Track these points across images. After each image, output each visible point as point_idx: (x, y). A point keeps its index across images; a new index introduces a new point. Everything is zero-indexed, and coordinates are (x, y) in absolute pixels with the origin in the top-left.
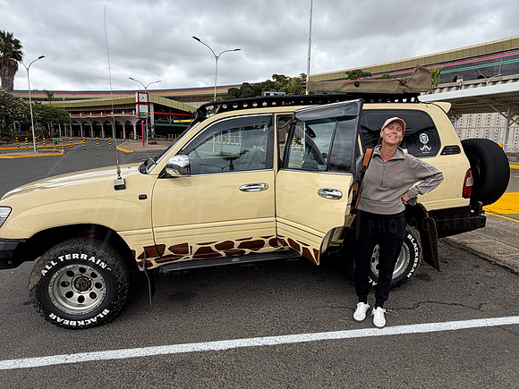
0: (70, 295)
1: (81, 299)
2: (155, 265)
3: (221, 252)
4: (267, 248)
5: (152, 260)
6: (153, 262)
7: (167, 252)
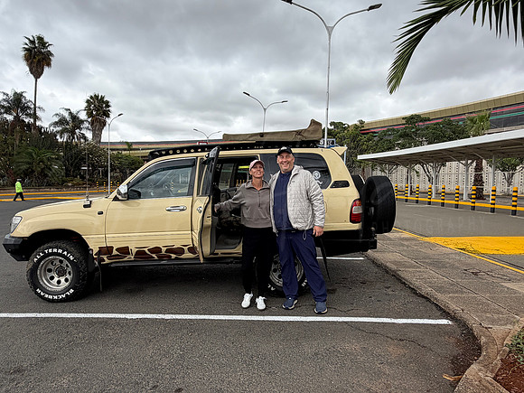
0: (52, 278)
1: (59, 282)
2: (107, 261)
3: (154, 255)
4: (187, 255)
5: (105, 257)
6: (105, 259)
7: (115, 252)
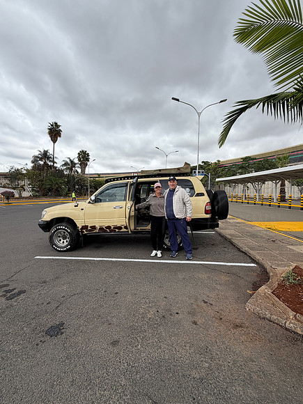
0: (60, 240)
1: (63, 242)
2: (85, 232)
3: (108, 230)
4: (124, 230)
7: (89, 228)
